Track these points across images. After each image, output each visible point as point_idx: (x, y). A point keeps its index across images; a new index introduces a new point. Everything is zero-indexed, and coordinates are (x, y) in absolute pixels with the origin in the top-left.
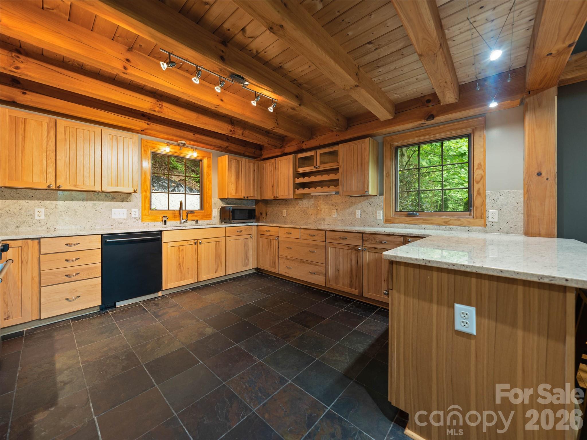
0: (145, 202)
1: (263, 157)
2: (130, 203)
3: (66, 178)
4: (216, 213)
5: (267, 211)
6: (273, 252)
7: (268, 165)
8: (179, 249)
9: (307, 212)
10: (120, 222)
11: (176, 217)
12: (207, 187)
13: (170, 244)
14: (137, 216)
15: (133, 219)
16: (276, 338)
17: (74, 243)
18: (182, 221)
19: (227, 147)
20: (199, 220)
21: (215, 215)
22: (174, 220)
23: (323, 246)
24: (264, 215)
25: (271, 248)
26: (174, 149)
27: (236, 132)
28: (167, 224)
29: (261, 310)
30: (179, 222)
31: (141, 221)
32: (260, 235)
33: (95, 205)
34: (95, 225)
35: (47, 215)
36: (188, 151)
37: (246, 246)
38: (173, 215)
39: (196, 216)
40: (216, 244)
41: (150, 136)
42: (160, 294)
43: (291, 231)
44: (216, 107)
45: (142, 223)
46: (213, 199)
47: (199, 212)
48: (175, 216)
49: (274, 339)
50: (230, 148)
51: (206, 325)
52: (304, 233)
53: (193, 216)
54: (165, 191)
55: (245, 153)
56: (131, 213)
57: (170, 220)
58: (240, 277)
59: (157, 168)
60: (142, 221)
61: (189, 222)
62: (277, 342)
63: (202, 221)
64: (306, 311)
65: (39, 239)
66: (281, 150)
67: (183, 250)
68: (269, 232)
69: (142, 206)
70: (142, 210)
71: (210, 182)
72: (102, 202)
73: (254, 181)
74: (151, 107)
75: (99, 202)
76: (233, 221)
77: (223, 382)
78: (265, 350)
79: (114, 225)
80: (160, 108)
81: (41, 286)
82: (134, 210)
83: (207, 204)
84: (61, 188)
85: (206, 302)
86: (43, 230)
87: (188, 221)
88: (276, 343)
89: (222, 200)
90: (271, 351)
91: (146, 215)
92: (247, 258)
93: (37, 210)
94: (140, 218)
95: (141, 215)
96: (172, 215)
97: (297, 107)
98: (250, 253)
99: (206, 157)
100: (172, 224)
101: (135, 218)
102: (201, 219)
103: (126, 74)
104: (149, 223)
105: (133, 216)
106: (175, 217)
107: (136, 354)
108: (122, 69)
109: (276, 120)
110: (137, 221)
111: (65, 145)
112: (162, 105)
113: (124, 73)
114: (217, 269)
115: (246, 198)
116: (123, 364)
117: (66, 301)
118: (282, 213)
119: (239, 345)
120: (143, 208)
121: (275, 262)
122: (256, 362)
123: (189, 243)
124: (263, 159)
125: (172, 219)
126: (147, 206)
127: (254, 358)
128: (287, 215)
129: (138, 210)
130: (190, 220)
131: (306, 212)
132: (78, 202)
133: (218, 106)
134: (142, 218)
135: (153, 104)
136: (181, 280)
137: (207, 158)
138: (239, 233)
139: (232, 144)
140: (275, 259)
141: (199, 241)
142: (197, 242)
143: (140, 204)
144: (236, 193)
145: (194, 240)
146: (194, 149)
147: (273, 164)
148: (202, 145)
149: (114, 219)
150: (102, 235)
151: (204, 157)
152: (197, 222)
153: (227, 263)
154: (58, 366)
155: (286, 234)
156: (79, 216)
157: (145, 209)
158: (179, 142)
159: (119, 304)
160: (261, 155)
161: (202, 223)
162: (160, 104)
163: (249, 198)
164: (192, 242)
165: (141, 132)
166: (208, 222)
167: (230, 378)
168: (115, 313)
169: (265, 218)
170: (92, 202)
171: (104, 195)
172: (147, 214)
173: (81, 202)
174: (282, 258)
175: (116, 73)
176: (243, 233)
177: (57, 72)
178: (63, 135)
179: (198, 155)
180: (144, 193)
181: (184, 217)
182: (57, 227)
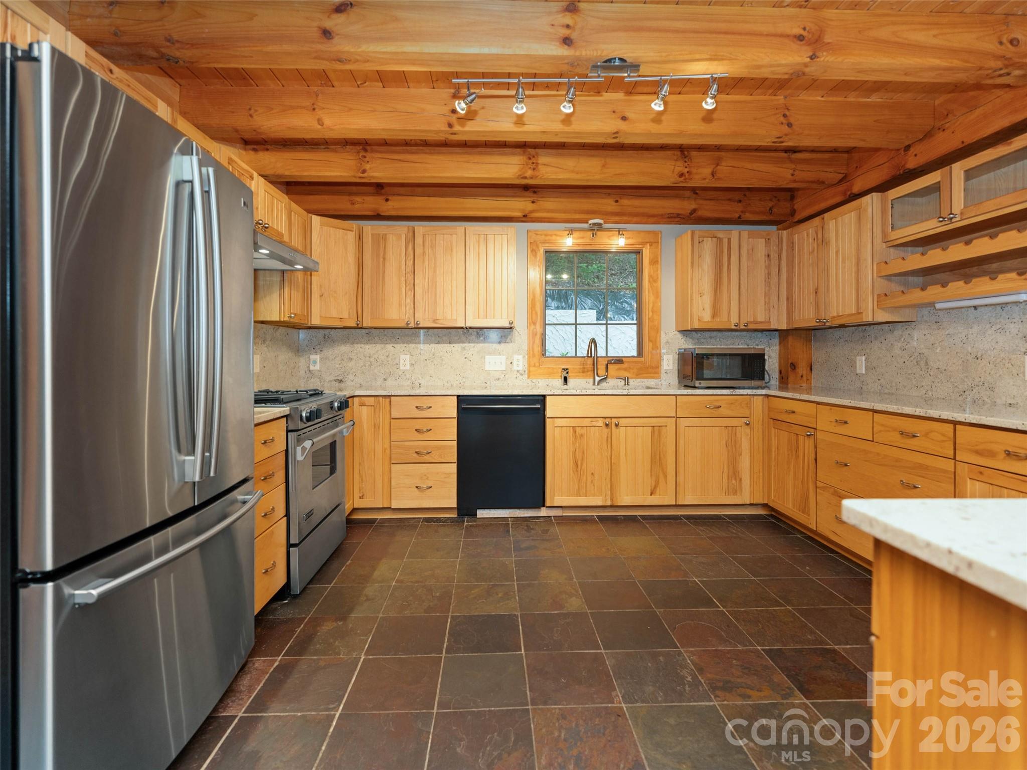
0: (534, 343)
1: (797, 218)
2: (511, 344)
3: (425, 309)
4: (669, 363)
5: (814, 358)
6: (803, 468)
7: (805, 234)
8: (575, 432)
9: (931, 363)
10: (497, 378)
11: (586, 370)
12: (651, 306)
13: (559, 422)
14: (520, 368)
15: (515, 373)
16: (695, 678)
17: (425, 406)
18: (597, 379)
19: (694, 211)
20: (632, 378)
21: (669, 368)
22: (583, 376)
23: (945, 471)
24: (802, 369)
25: (798, 457)
26: (583, 238)
27: (696, 174)
28: (568, 383)
29: (709, 603)
30: (591, 380)
31: (527, 376)
32: (775, 420)
33: (464, 349)
34: (464, 379)
35: (412, 365)
36: (609, 237)
37: (732, 444)
38: (582, 367)
39: (625, 369)
40: (653, 433)
41: (541, 222)
42: (543, 512)
43: (848, 415)
44: (614, 138)
45: (529, 381)
46: (662, 333)
47: (633, 362)
48: (584, 368)
49: (689, 679)
50: (700, 213)
51: (577, 592)
52: (883, 425)
53: (619, 369)
54: (626, 319)
55: (743, 216)
56: (511, 363)
57: (575, 377)
58: (718, 518)
59: (615, 275)
60: (529, 377)
61: (612, 382)
62: (689, 687)
63: (639, 380)
64: (834, 651)
65: (390, 396)
66: (842, 188)
67: (582, 436)
68: (792, 416)
69: (528, 351)
70: (529, 357)
71: (657, 295)
72: (472, 345)
73: (768, 283)
74: (520, 173)
75: (469, 344)
76: (700, 383)
77: (530, 704)
78: (649, 689)
79: (488, 383)
80: (534, 169)
81: (392, 462)
82: (516, 357)
83: (651, 344)
84: (420, 326)
85: (608, 549)
86: (408, 386)
87: (608, 380)
88: (687, 688)
89: (685, 332)
90: (660, 699)
91: (534, 366)
92: (734, 473)
93: (402, 357)
94: (525, 371)
95: (526, 365)
96: (579, 367)
97: (806, 65)
98: (745, 463)
99: (647, 243)
100: (578, 384)
101: (518, 371)
102: (637, 375)
103: (455, 134)
104: (539, 380)
105: (515, 368)
106: (584, 371)
107: (453, 596)
108: (448, 129)
109: (785, 116)
110: (521, 377)
111: (424, 261)
112: (537, 164)
113: (452, 134)
114: (655, 487)
115: (742, 327)
116: (431, 604)
117: (416, 489)
118: (853, 365)
119: (606, 653)
120: (531, 355)
121: (807, 499)
122: (613, 703)
123: (594, 424)
124: (795, 222)
125: (578, 374)
126: (538, 349)
127: (614, 694)
128: (866, 369)
129: (521, 356)
130: (613, 377)
131: (927, 364)
132: (444, 345)
133: (617, 133)
134: (529, 372)
135: (522, 166)
136: (579, 495)
137: (651, 246)
138: (712, 411)
139: (708, 202)
140: (808, 490)
141: (615, 421)
142: (611, 423)
143: (525, 347)
144: (714, 315)
145: (605, 418)
146: (621, 232)
147: (817, 233)
148: (635, 219)
149: (488, 372)
150: (458, 396)
151: (643, 243)
152: (627, 381)
153: (681, 479)
154: (376, 574)
155: (834, 424)
156: (445, 367)
157: (533, 356)
158: (591, 222)
159: (482, 513)
160: (793, 213)
161: (638, 385)
162: (533, 163)
163: (751, 327)
164: (600, 423)
165: (524, 219)
166: (652, 382)
167: (545, 703)
168: (471, 526)
169: (805, 378)
170: (461, 344)
171: (475, 333)
172: (537, 364)
173: (449, 345)
174: (823, 488)
175: (444, 139)
176: (724, 411)
177: (400, 160)
178: (422, 247)
179: (630, 241)
180: (533, 327)
181: (602, 371)
182: (422, 382)
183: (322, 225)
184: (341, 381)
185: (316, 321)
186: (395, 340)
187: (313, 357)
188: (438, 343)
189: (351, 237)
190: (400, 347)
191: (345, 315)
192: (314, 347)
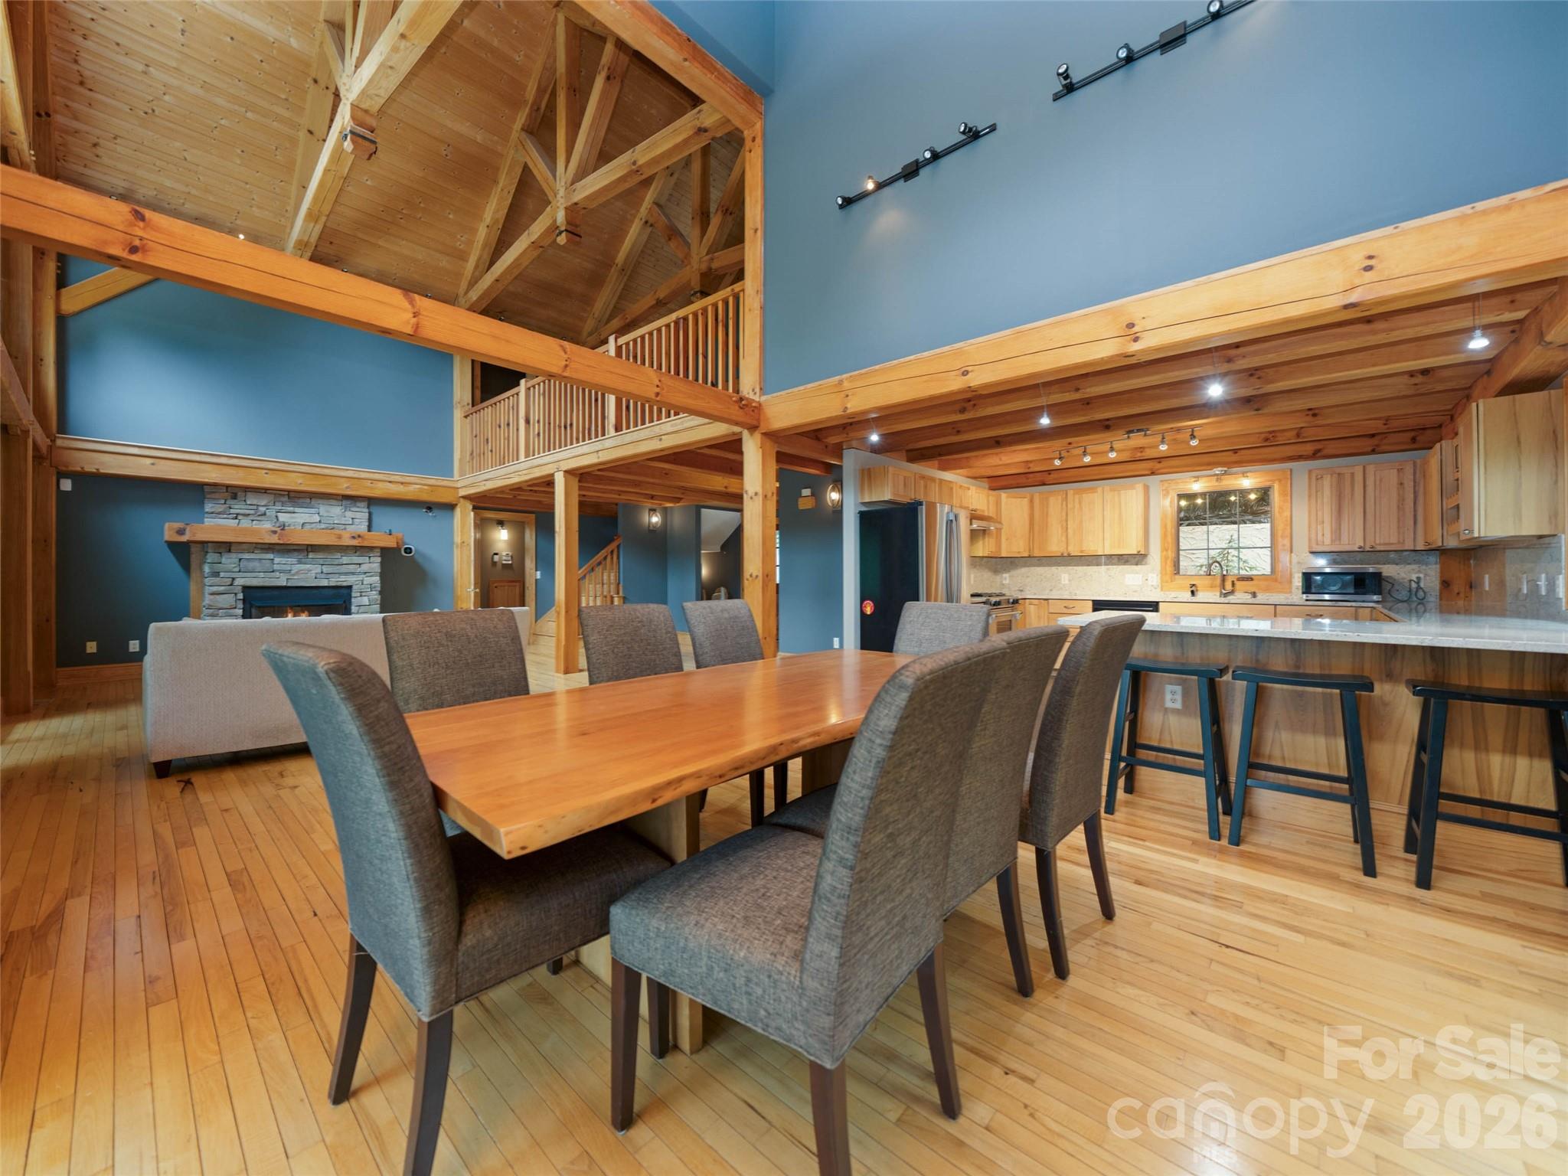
0: (1166, 563)
2: (1146, 566)
3: (1075, 544)
4: (1295, 579)
5: (1473, 577)
10: (1135, 590)
11: (1214, 585)
12: (1280, 533)
14: (1155, 583)
15: (1150, 587)
18: (1225, 592)
19: (1318, 451)
20: (1260, 592)
21: (1295, 583)
22: (1211, 590)
24: (1458, 587)
26: (1209, 482)
28: (1195, 594)
30: (1218, 593)
31: (1160, 589)
33: (1108, 569)
35: (1070, 581)
36: (1236, 479)
38: (1211, 583)
39: (1255, 585)
45: (1162, 593)
46: (1293, 555)
47: (1264, 579)
50: (1325, 451)
53: (1249, 585)
55: (1377, 449)
56: (1146, 580)
57: (1204, 591)
60: (1162, 590)
61: (1239, 595)
65: (1047, 599)
69: (1163, 570)
70: (1162, 575)
72: (1116, 566)
75: (1113, 566)
79: (1128, 594)
82: (1150, 575)
83: (1283, 564)
87: (1236, 593)
93: (1063, 575)
94: (1158, 586)
95: (1160, 581)
99: (1278, 479)
100: (1206, 596)
101: (1152, 586)
104: (1172, 593)
105: (1150, 583)
106: (1212, 586)
110: (1155, 590)
111: (1074, 512)
115: (1368, 549)
120: (1163, 572)
125: (1207, 588)
126: (1171, 569)
129: (1155, 575)
130: (1241, 591)
132: (1093, 567)
134: (1162, 586)
137: (1280, 485)
143: (1159, 568)
144: (1337, 539)
149: (1128, 587)
151: (1274, 481)
152: (1255, 595)
156: (1094, 582)
157: (1166, 574)
158: (1215, 470)
163: (1376, 548)
169: (1462, 595)
170: (1106, 566)
171: (1118, 558)
172: (1166, 580)
173: (1096, 567)
178: (1072, 503)
179: (1258, 480)
180: (1165, 553)
181: (1229, 587)
182: (1078, 592)
183: (1007, 497)
184: (1021, 591)
185: (1004, 555)
186: (1059, 564)
187: (1004, 575)
188: (1088, 565)
189: (1026, 501)
190: (1061, 568)
191: (1022, 550)
192: (1006, 570)
